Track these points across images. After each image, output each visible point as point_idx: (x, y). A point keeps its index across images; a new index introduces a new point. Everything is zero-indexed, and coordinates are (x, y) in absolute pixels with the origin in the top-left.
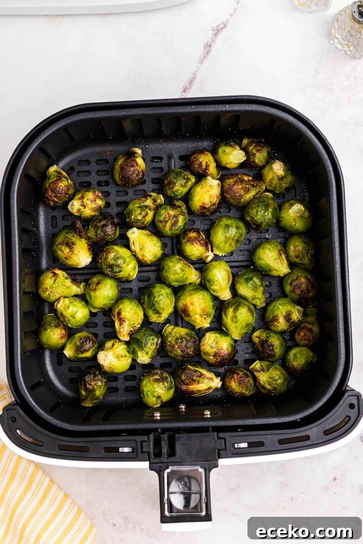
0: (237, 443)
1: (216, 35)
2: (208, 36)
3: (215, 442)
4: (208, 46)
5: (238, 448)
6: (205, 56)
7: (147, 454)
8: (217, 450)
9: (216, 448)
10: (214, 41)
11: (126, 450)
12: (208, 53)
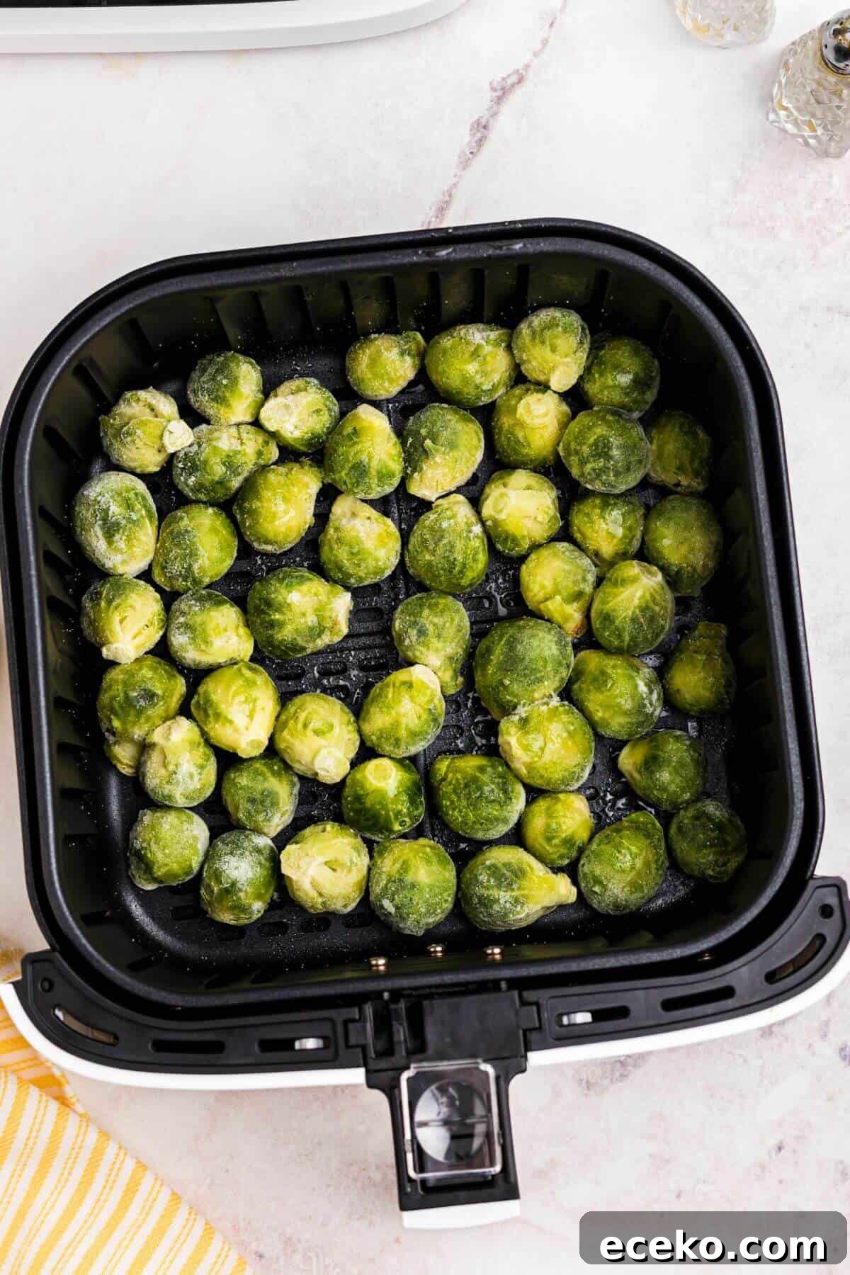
0: (568, 1014)
1: (499, 100)
2: (479, 105)
3: (517, 1014)
4: (482, 128)
5: (569, 1025)
6: (475, 150)
7: (359, 1051)
8: (521, 1032)
9: (518, 1027)
10: (494, 115)
11: (311, 1044)
12: (480, 142)
